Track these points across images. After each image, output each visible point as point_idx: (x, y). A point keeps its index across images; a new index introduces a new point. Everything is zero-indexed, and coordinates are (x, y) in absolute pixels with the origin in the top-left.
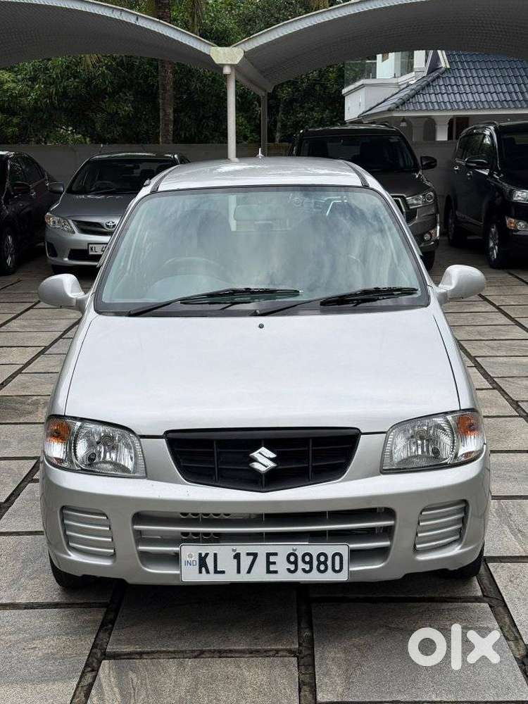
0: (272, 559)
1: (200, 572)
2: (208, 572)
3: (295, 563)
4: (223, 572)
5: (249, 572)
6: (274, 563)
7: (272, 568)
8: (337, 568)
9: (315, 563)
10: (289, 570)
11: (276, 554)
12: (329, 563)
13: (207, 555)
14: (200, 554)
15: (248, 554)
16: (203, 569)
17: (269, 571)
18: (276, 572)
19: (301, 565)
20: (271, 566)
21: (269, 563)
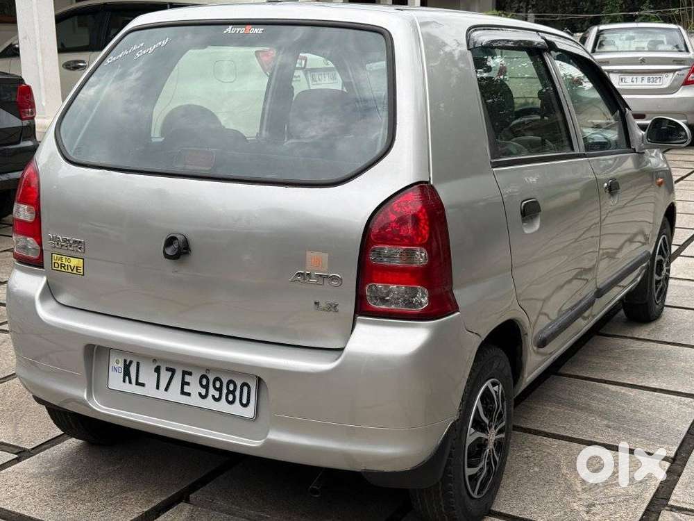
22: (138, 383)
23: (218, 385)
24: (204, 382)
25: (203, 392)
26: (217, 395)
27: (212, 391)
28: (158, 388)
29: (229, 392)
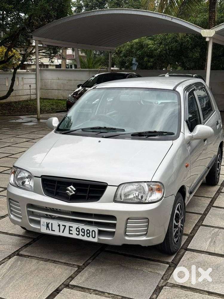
0: (71, 229)
1: (47, 229)
2: (49, 230)
3: (79, 231)
4: (54, 231)
5: (63, 232)
6: (71, 230)
7: (71, 232)
8: (94, 236)
9: (86, 233)
10: (76, 234)
11: (72, 227)
12: (91, 234)
13: (49, 223)
14: (47, 222)
15: (63, 225)
16: (48, 228)
17: (70, 233)
18: (72, 234)
19: (81, 233)
20: (70, 231)
21: (70, 230)
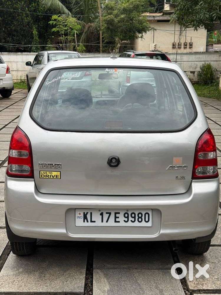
22: (91, 221)
23: (133, 215)
24: (126, 215)
25: (126, 220)
26: (133, 220)
27: (130, 218)
28: (102, 221)
29: (139, 218)
